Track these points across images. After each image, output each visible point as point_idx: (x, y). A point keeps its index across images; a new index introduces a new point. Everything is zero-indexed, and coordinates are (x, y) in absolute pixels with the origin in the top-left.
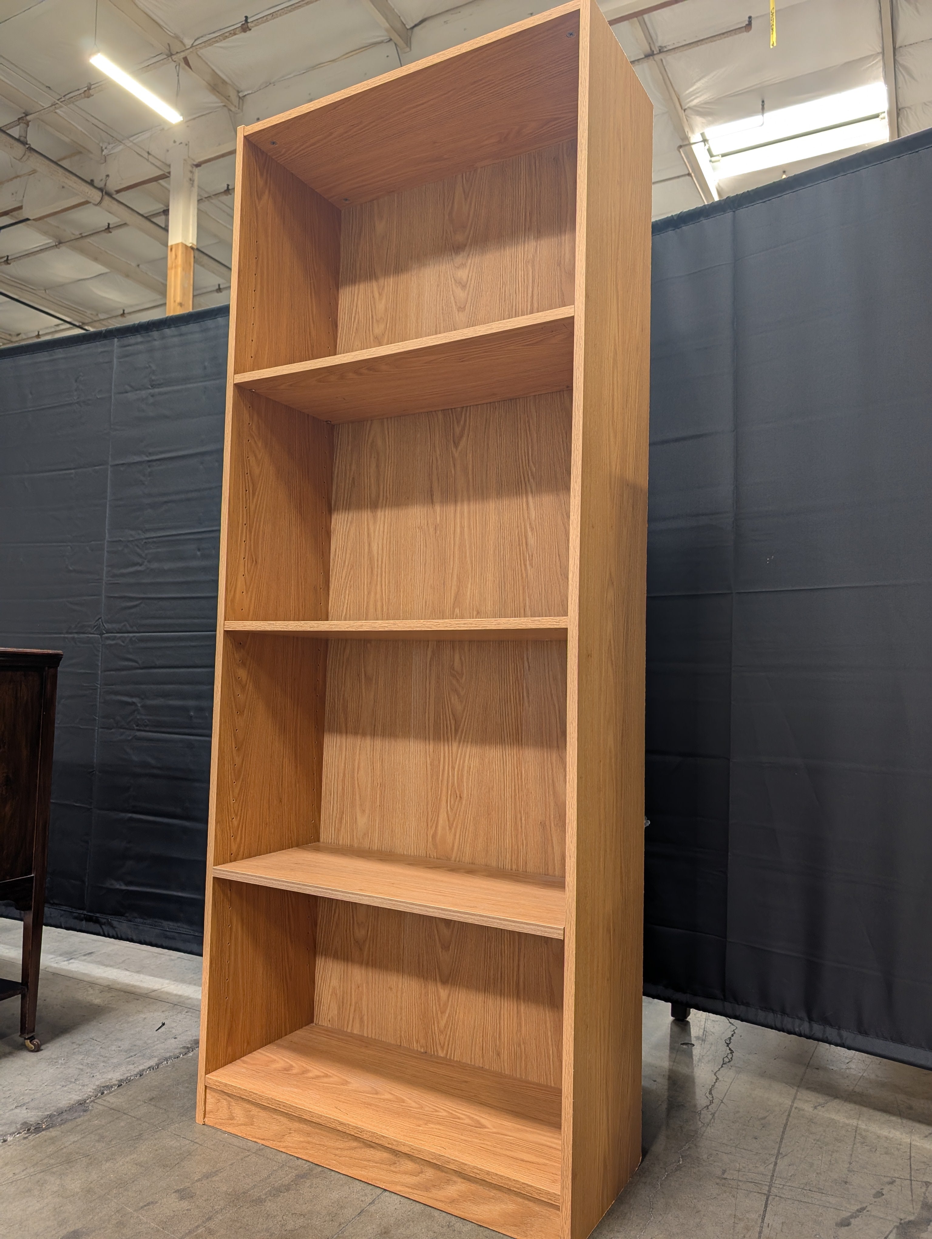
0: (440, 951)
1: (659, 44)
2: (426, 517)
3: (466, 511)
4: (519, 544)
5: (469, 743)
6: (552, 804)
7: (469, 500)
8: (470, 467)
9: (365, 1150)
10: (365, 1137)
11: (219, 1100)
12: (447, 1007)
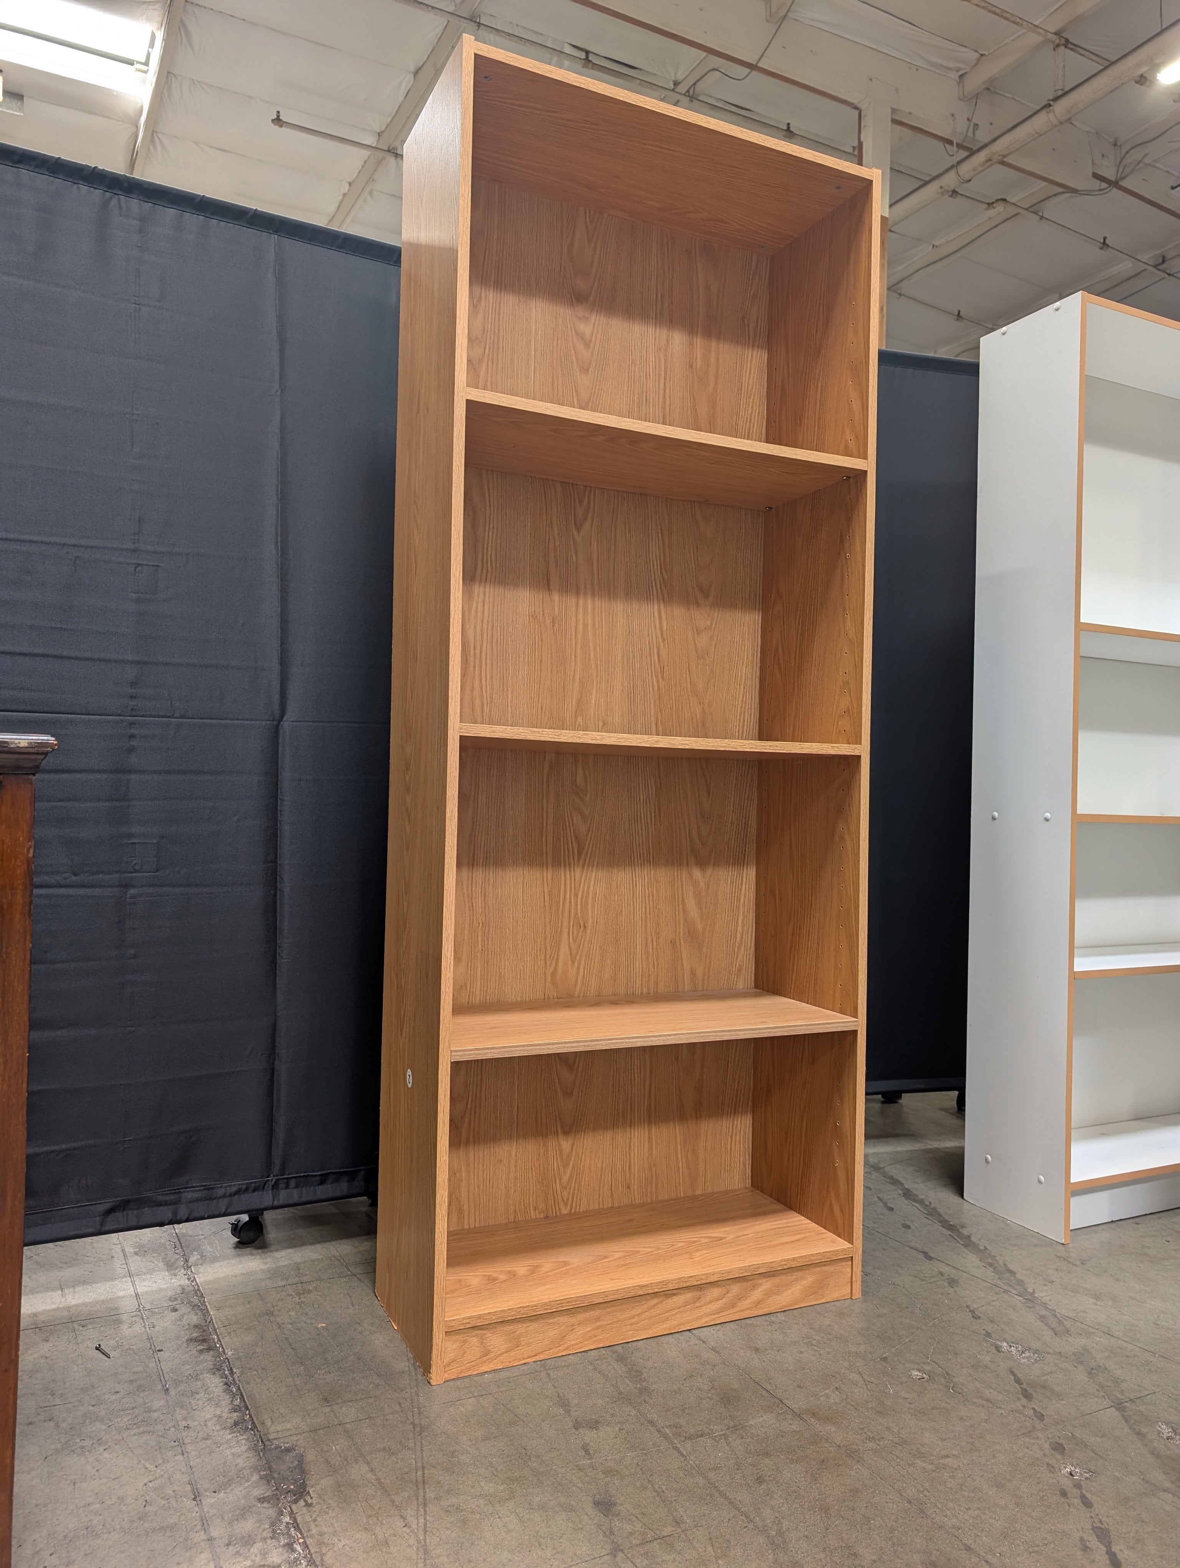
0: (562, 1100)
2: (541, 605)
3: (590, 606)
4: (650, 654)
5: (595, 867)
6: (682, 922)
7: (593, 595)
8: (595, 557)
9: (667, 1301)
10: (671, 1287)
11: (465, 1342)
12: (571, 1158)
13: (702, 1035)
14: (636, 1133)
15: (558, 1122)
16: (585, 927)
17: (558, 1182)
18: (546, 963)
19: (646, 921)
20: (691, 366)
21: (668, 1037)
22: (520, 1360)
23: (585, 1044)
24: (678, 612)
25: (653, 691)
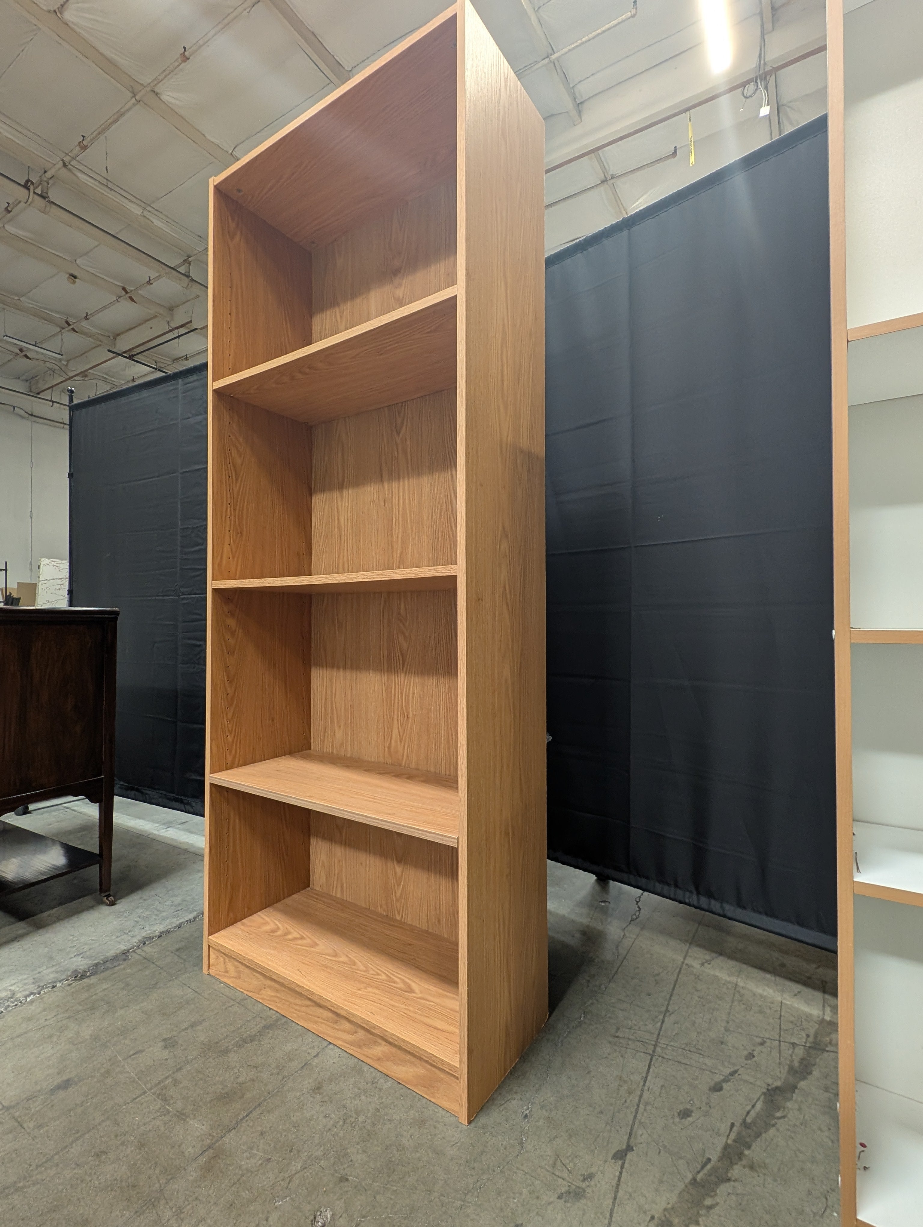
1: (611, 173)
2: (377, 493)
3: (406, 486)
4: (447, 511)
5: (413, 674)
7: (408, 477)
8: (409, 450)
17: (394, 895)
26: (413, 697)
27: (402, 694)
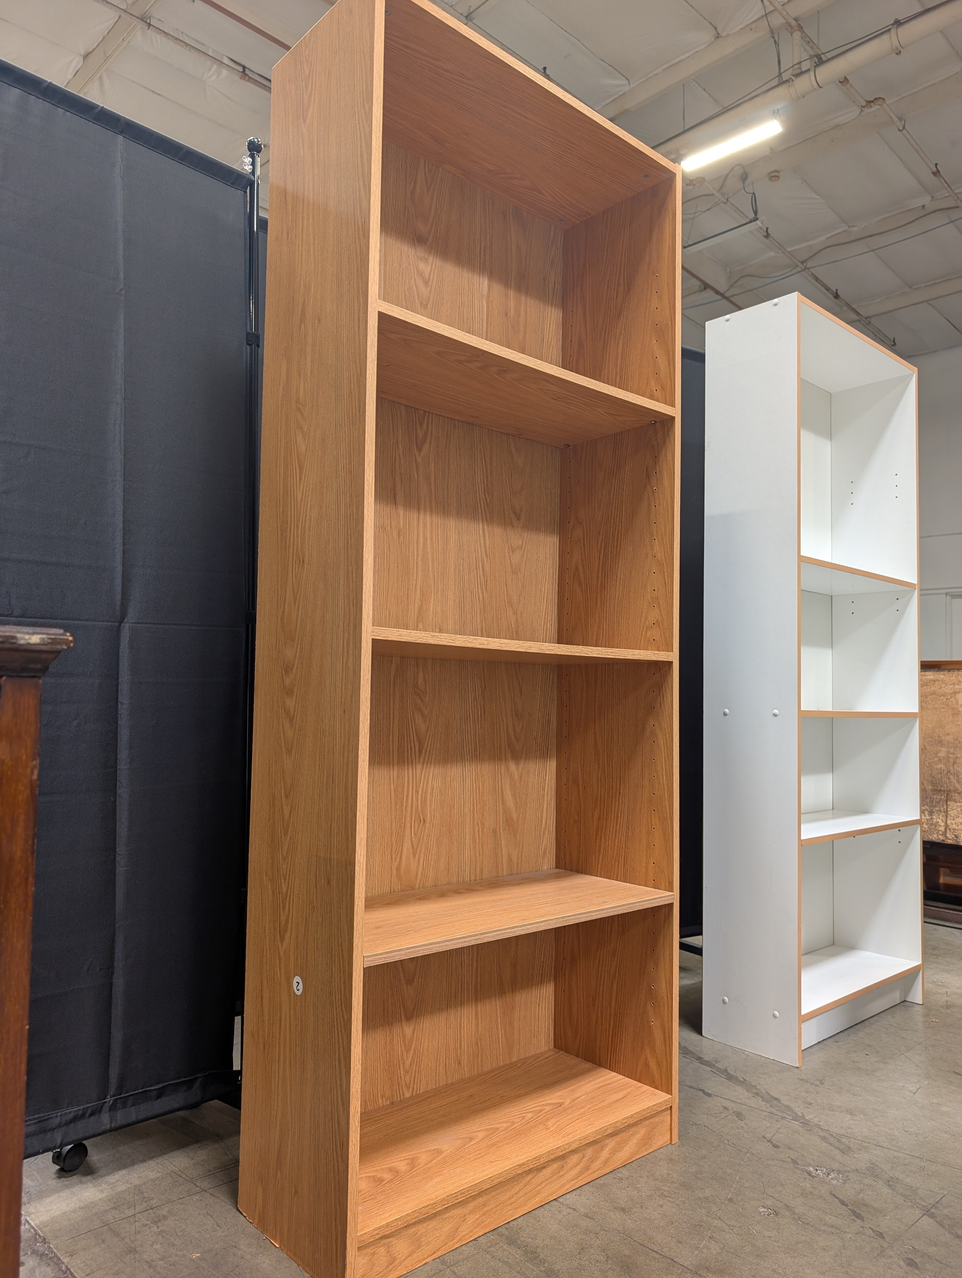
0: (405, 988)
2: (389, 518)
3: (428, 522)
4: (476, 568)
5: (433, 764)
6: (501, 811)
7: (431, 512)
8: (433, 478)
9: (538, 1176)
10: (542, 1161)
11: (373, 1254)
12: (413, 1043)
13: (566, 919)
14: (466, 1011)
15: (402, 1009)
16: (424, 821)
17: (401, 1067)
18: (392, 858)
19: (473, 812)
20: (506, 315)
21: (540, 924)
22: (421, 1261)
23: (477, 937)
24: (498, 531)
25: (479, 601)
26: (432, 793)
27: (417, 792)
